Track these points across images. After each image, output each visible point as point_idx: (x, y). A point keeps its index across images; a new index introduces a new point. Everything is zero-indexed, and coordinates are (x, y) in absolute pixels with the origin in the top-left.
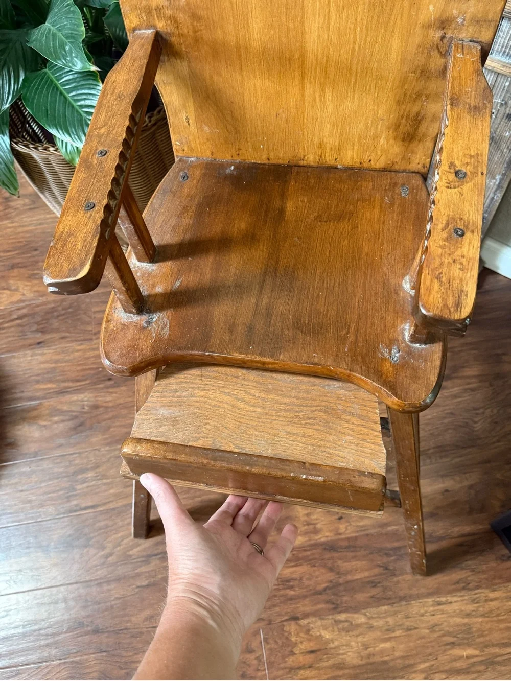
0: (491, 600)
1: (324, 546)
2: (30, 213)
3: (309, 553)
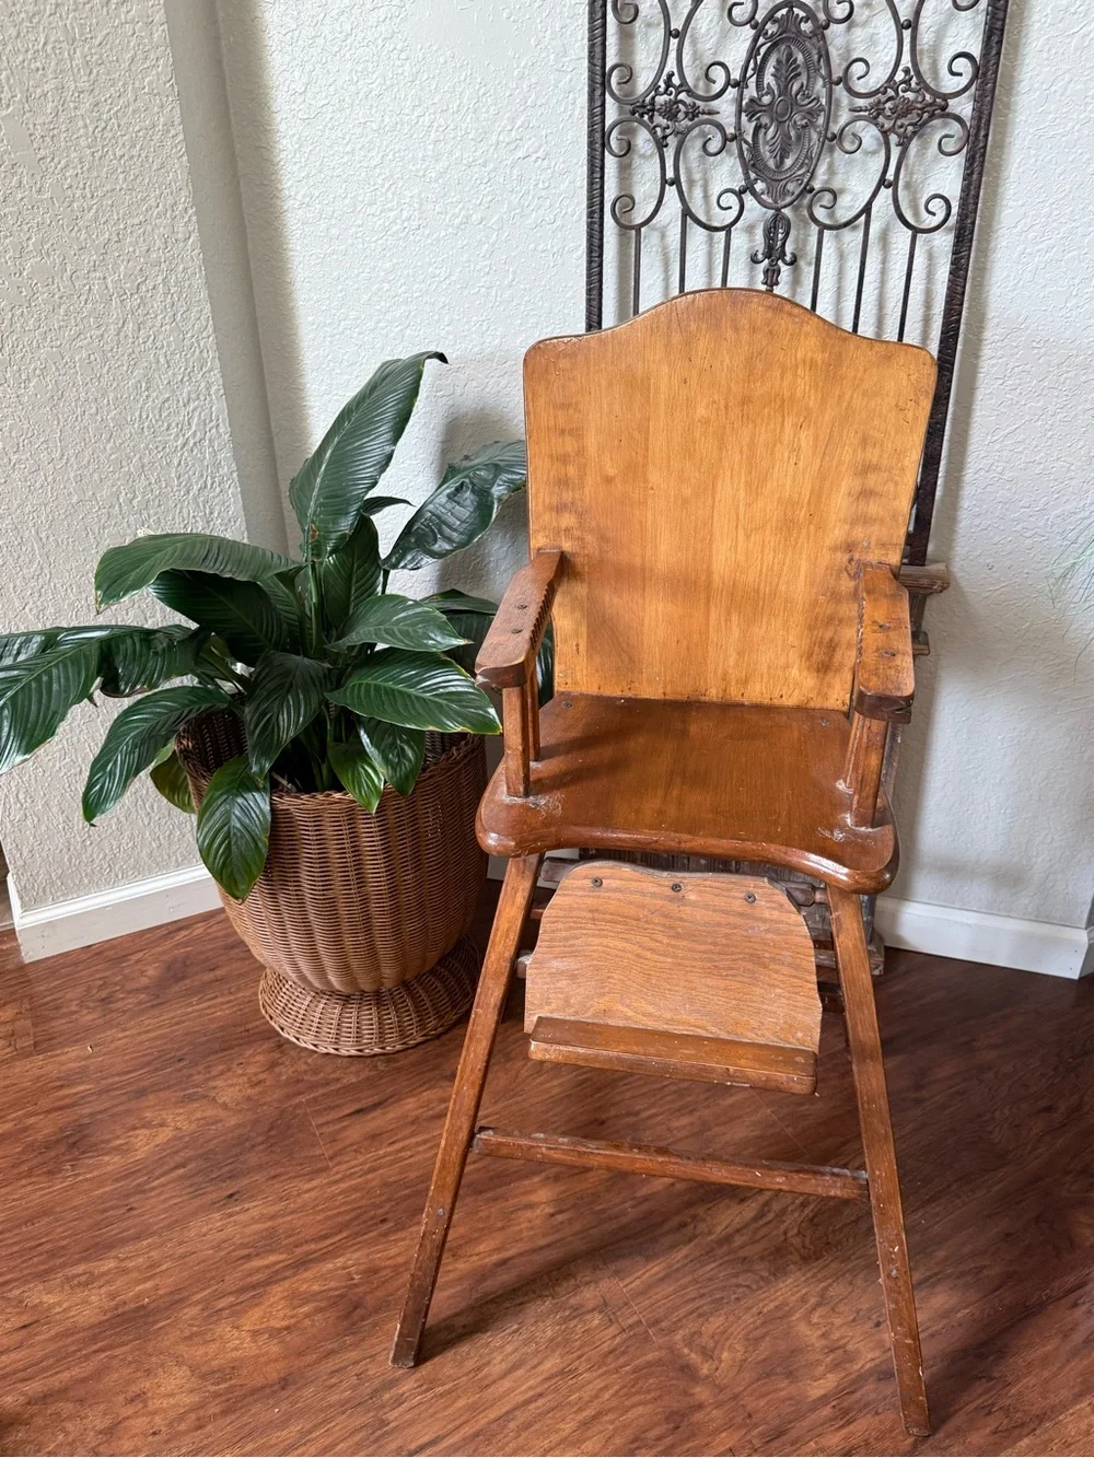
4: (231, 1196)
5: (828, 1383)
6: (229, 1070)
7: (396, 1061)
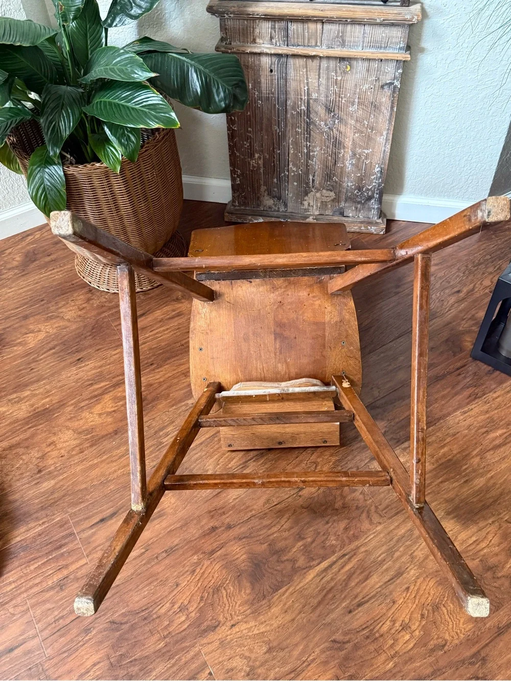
4: (79, 360)
6: (67, 303)
7: (149, 294)
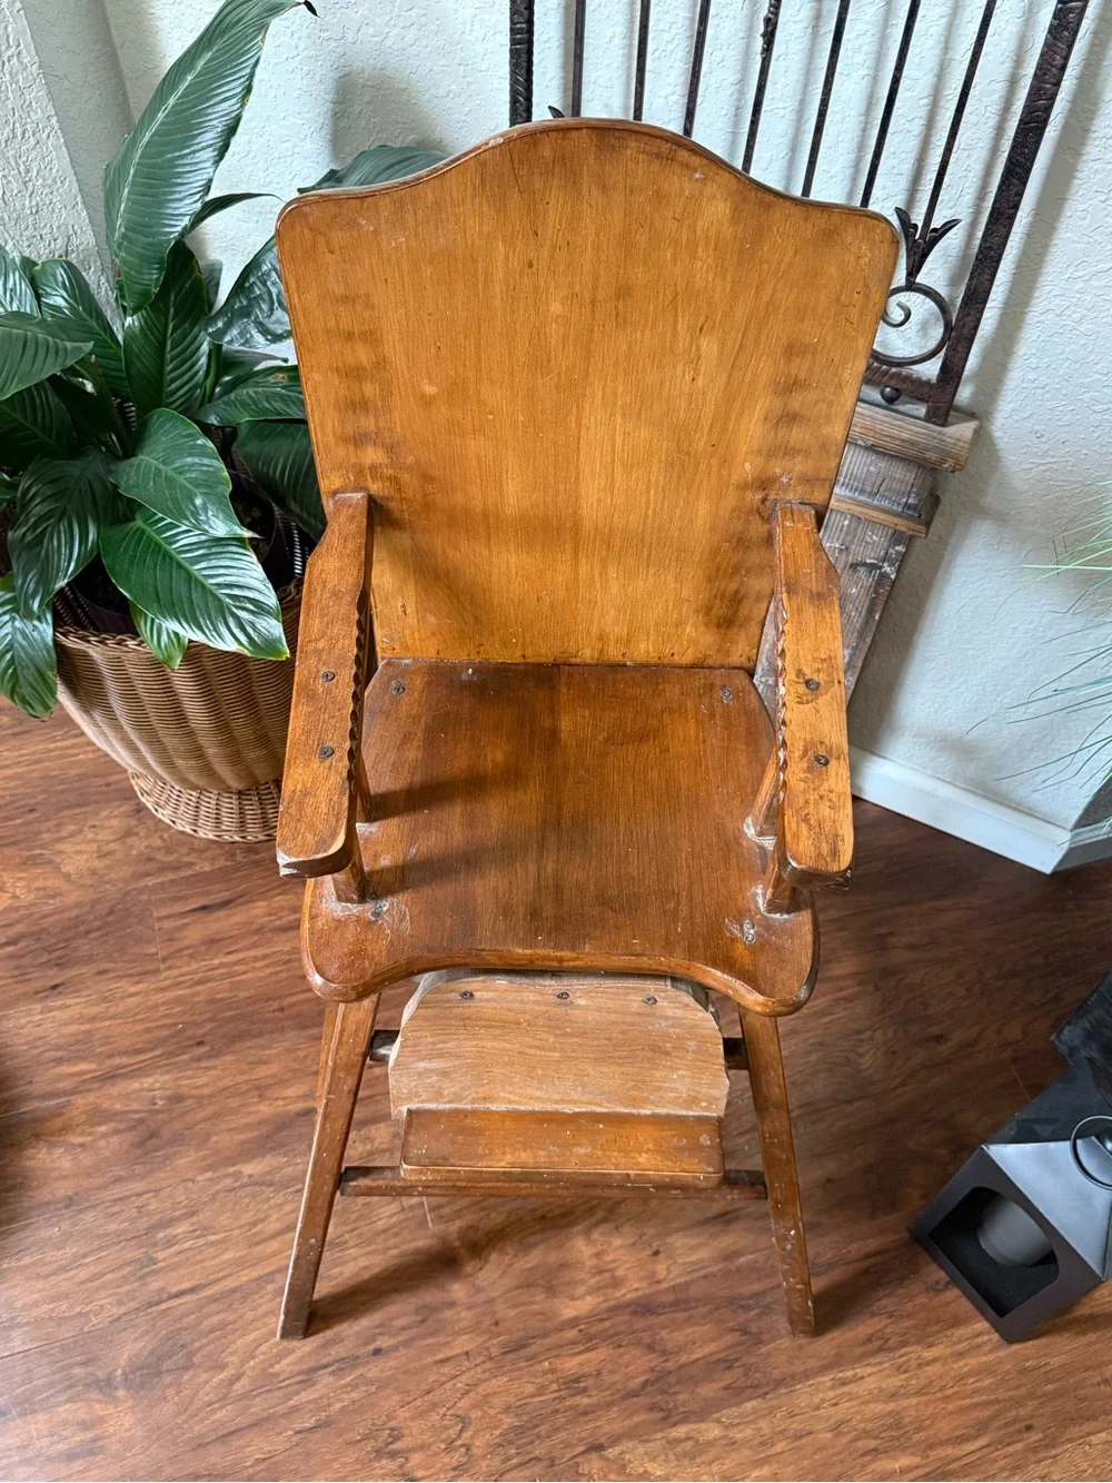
0: (928, 1364)
1: (632, 1308)
2: (14, 742)
3: (607, 1324)
4: (54, 987)
5: (585, 1305)
6: (79, 832)
